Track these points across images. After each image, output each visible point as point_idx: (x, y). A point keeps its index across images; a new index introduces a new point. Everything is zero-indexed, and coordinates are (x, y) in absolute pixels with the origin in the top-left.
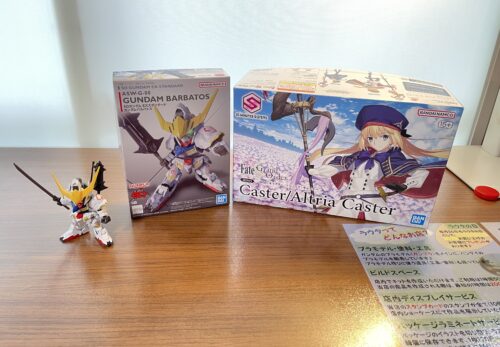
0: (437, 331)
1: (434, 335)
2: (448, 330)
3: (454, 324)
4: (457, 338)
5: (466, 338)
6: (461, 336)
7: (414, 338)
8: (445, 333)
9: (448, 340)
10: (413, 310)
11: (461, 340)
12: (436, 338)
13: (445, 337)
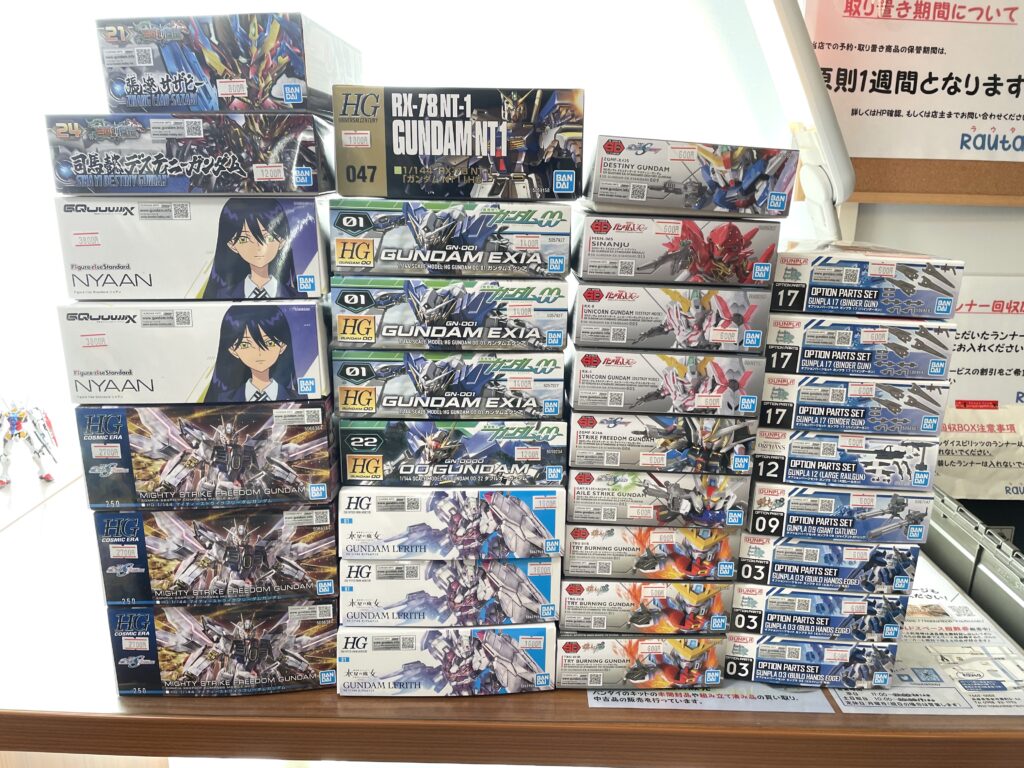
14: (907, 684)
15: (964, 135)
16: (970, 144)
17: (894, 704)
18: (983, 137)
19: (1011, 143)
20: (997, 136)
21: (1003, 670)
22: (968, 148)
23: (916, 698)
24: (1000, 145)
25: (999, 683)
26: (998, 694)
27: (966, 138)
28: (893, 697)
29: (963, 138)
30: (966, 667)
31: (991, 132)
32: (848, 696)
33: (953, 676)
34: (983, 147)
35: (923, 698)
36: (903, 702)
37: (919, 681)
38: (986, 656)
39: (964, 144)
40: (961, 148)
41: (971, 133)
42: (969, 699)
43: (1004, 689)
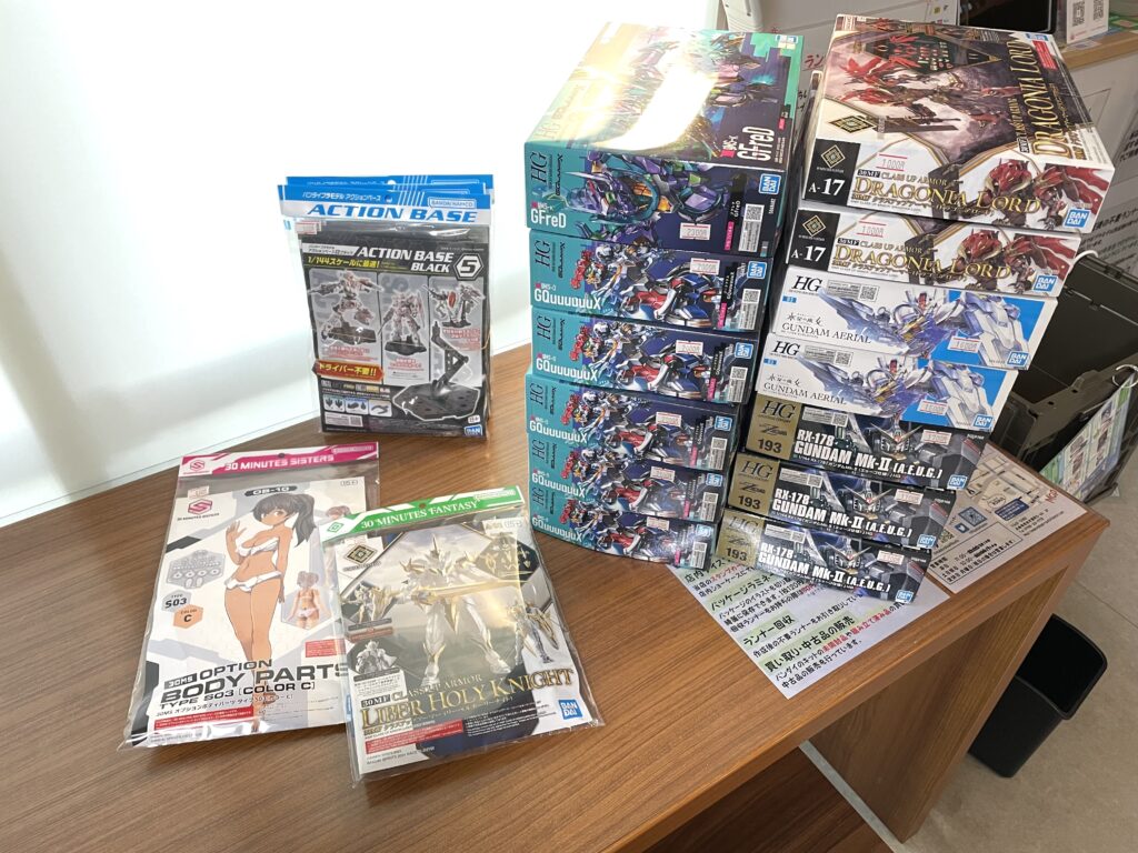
0: (748, 596)
1: (748, 601)
2: (759, 590)
3: (762, 580)
4: (769, 596)
5: (776, 592)
6: (772, 592)
7: (732, 614)
8: (757, 595)
9: (762, 602)
10: (719, 581)
11: (773, 596)
12: (750, 605)
13: (758, 600)
14: (967, 535)
17: (976, 563)
21: (1012, 485)
23: (984, 547)
25: (1018, 501)
26: (1027, 514)
28: (969, 556)
30: (987, 493)
32: (943, 572)
33: (990, 509)
35: (989, 544)
36: (980, 558)
37: (973, 528)
38: (992, 474)
42: (1013, 529)
43: (1026, 507)
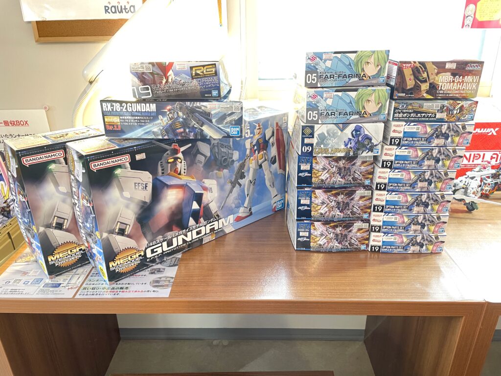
15: (105, 7)
16: (109, 11)
18: (115, 7)
19: (129, 9)
20: (121, 6)
22: (109, 13)
24: (124, 11)
27: (107, 8)
29: (105, 8)
31: (118, 4)
34: (115, 12)
39: (106, 11)
40: (106, 13)
41: (108, 5)
